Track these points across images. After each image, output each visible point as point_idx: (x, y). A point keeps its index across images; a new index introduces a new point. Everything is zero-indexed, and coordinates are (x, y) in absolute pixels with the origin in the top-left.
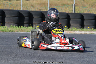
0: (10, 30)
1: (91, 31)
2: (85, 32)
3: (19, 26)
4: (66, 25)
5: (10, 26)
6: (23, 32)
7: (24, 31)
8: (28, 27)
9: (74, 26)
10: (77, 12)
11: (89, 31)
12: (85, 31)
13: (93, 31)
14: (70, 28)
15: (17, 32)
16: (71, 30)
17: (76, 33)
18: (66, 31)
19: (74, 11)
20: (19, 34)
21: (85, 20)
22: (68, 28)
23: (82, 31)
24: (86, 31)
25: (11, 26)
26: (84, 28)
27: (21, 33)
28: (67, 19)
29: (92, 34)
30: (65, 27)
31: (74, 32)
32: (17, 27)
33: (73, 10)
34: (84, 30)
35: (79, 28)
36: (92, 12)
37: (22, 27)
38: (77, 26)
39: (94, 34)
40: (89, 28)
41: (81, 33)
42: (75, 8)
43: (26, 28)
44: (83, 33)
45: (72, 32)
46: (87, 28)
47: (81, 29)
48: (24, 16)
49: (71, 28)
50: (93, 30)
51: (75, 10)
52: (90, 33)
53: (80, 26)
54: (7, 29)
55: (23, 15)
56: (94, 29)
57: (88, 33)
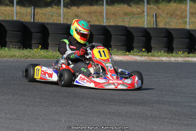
1: (185, 57)
4: (144, 48)
9: (157, 49)
10: (160, 27)
11: (182, 57)
13: (188, 57)
14: (151, 52)
16: (154, 56)
17: (162, 60)
18: (146, 57)
19: (156, 25)
21: (175, 39)
22: (148, 52)
23: (171, 57)
24: (178, 57)
26: (172, 52)
28: (145, 37)
29: (187, 62)
30: (144, 50)
31: (159, 59)
33: (154, 24)
34: (173, 54)
35: (165, 52)
38: (162, 49)
39: (189, 61)
41: (170, 60)
42: (157, 19)
44: (173, 59)
45: (156, 59)
47: (168, 54)
49: (153, 52)
50: (187, 55)
52: (183, 61)
53: (166, 49)
56: (189, 53)
57: (180, 59)
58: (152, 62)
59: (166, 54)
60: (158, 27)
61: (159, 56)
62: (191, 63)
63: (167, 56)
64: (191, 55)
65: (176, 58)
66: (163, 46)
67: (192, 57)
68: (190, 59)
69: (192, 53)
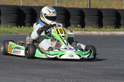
0: (8, 32)
1: (112, 31)
2: (104, 33)
3: (19, 26)
4: (79, 24)
5: (7, 27)
6: (24, 33)
7: (26, 32)
8: (30, 27)
9: (90, 25)
10: (93, 7)
11: (109, 31)
12: (104, 31)
13: (114, 31)
14: (84, 27)
15: (17, 34)
16: (86, 31)
17: (93, 34)
18: (80, 32)
19: (90, 6)
20: (19, 36)
21: (104, 17)
22: (82, 28)
23: (100, 31)
24: (106, 31)
25: (9, 26)
26: (102, 27)
27: (22, 35)
28: (80, 16)
29: (113, 35)
30: (79, 26)
31: (90, 33)
32: (16, 27)
33: (88, 5)
34: (103, 29)
35: (96, 28)
36: (113, 7)
37: (22, 27)
38: (94, 25)
39: (115, 34)
40: (109, 26)
41: (99, 34)
42: (91, 2)
43: (28, 28)
44: (101, 33)
45: (88, 33)
46: (107, 27)
47: (99, 29)
48: (26, 13)
49: (86, 27)
50: (114, 29)
51: (91, 4)
52: (110, 34)
53: (98, 25)
54: (3, 30)
55: (24, 11)
56: (116, 28)
57: (107, 33)
58: (84, 35)
59: (97, 29)
60: (91, 7)
61: (90, 31)
62: (116, 36)
63: (97, 31)
64: (117, 29)
65: (104, 32)
66: (96, 23)
67: (117, 31)
68: (116, 33)
69: (118, 28)
